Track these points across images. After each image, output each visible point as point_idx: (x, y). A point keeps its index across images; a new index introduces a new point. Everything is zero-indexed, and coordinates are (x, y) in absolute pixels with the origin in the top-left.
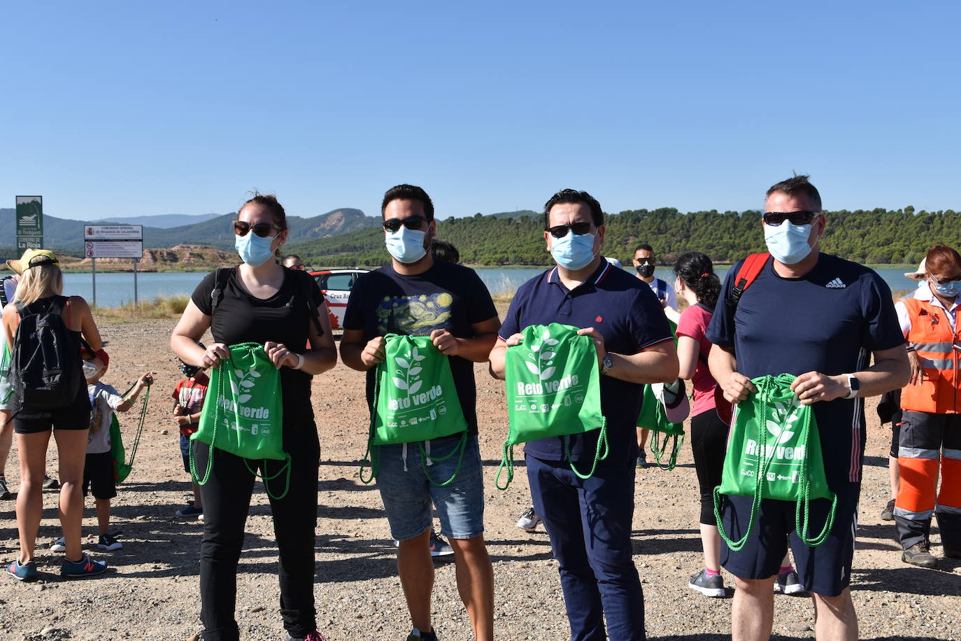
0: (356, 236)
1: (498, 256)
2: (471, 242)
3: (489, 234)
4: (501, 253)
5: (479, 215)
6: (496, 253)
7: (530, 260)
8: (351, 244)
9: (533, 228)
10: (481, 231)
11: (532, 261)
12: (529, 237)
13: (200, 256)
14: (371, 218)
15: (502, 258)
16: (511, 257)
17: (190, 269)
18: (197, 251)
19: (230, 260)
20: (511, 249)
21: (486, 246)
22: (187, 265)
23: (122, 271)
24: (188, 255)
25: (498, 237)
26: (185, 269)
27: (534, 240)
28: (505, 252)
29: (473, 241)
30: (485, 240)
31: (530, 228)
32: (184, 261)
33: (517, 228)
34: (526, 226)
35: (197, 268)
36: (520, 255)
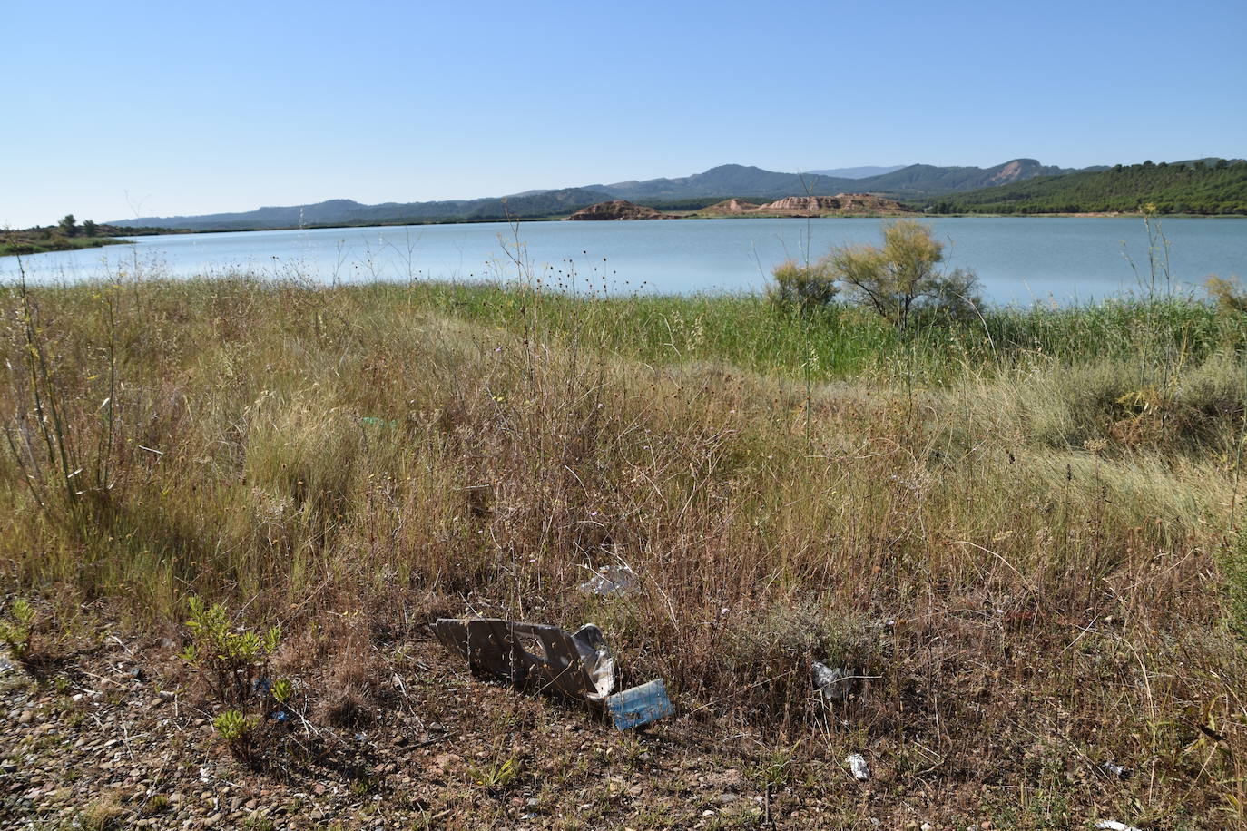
0: (1026, 185)
1: (1162, 205)
2: (1137, 190)
3: (1158, 182)
4: (1167, 201)
5: (1148, 163)
6: (1161, 201)
7: (1199, 208)
8: (1019, 192)
9: (1207, 175)
10: (1149, 179)
11: (1201, 210)
12: (1202, 183)
13: (860, 203)
14: (1046, 168)
15: (1166, 207)
16: (1177, 205)
17: (849, 214)
18: (858, 198)
19: (888, 207)
20: (1179, 197)
21: (1152, 194)
22: (848, 211)
23: (790, 216)
24: (850, 202)
25: (1167, 185)
26: (845, 215)
27: (1207, 188)
28: (1172, 200)
29: (1140, 189)
30: (1152, 188)
31: (1204, 175)
32: (847, 208)
33: (1190, 175)
34: (1200, 173)
35: (857, 214)
36: (1187, 203)
